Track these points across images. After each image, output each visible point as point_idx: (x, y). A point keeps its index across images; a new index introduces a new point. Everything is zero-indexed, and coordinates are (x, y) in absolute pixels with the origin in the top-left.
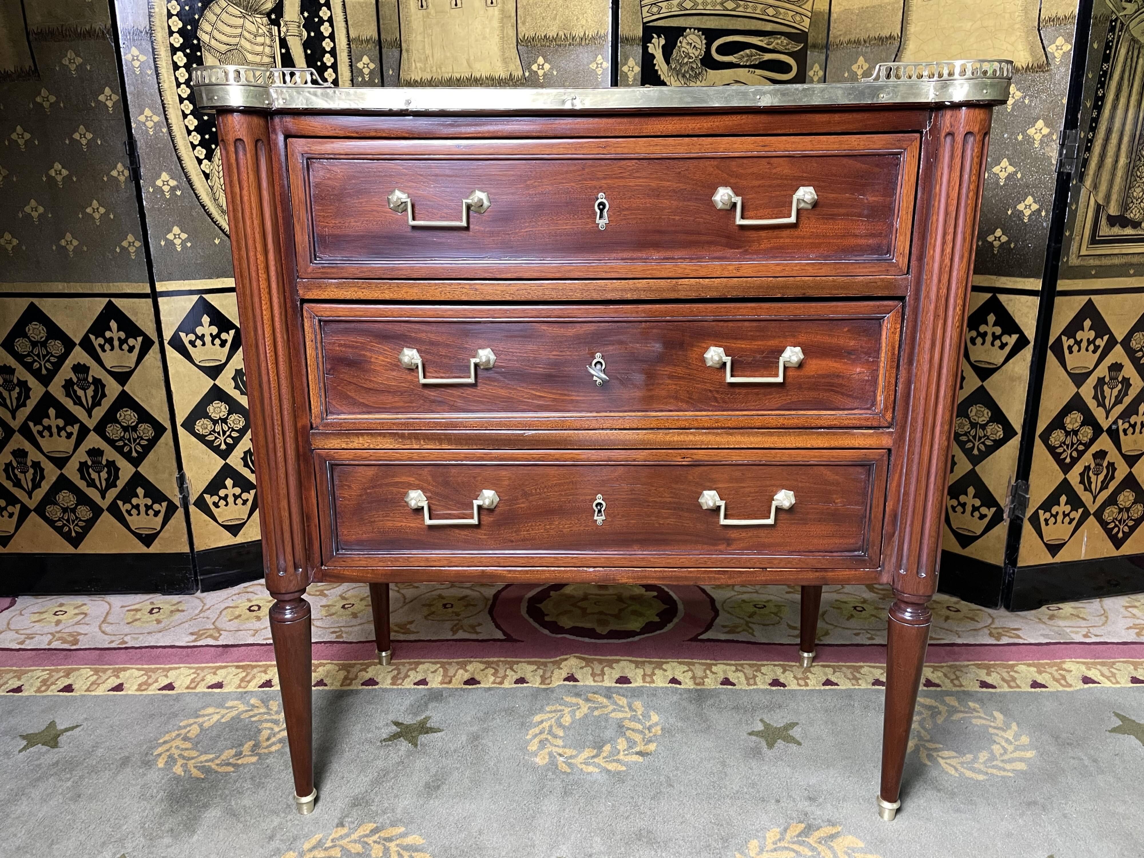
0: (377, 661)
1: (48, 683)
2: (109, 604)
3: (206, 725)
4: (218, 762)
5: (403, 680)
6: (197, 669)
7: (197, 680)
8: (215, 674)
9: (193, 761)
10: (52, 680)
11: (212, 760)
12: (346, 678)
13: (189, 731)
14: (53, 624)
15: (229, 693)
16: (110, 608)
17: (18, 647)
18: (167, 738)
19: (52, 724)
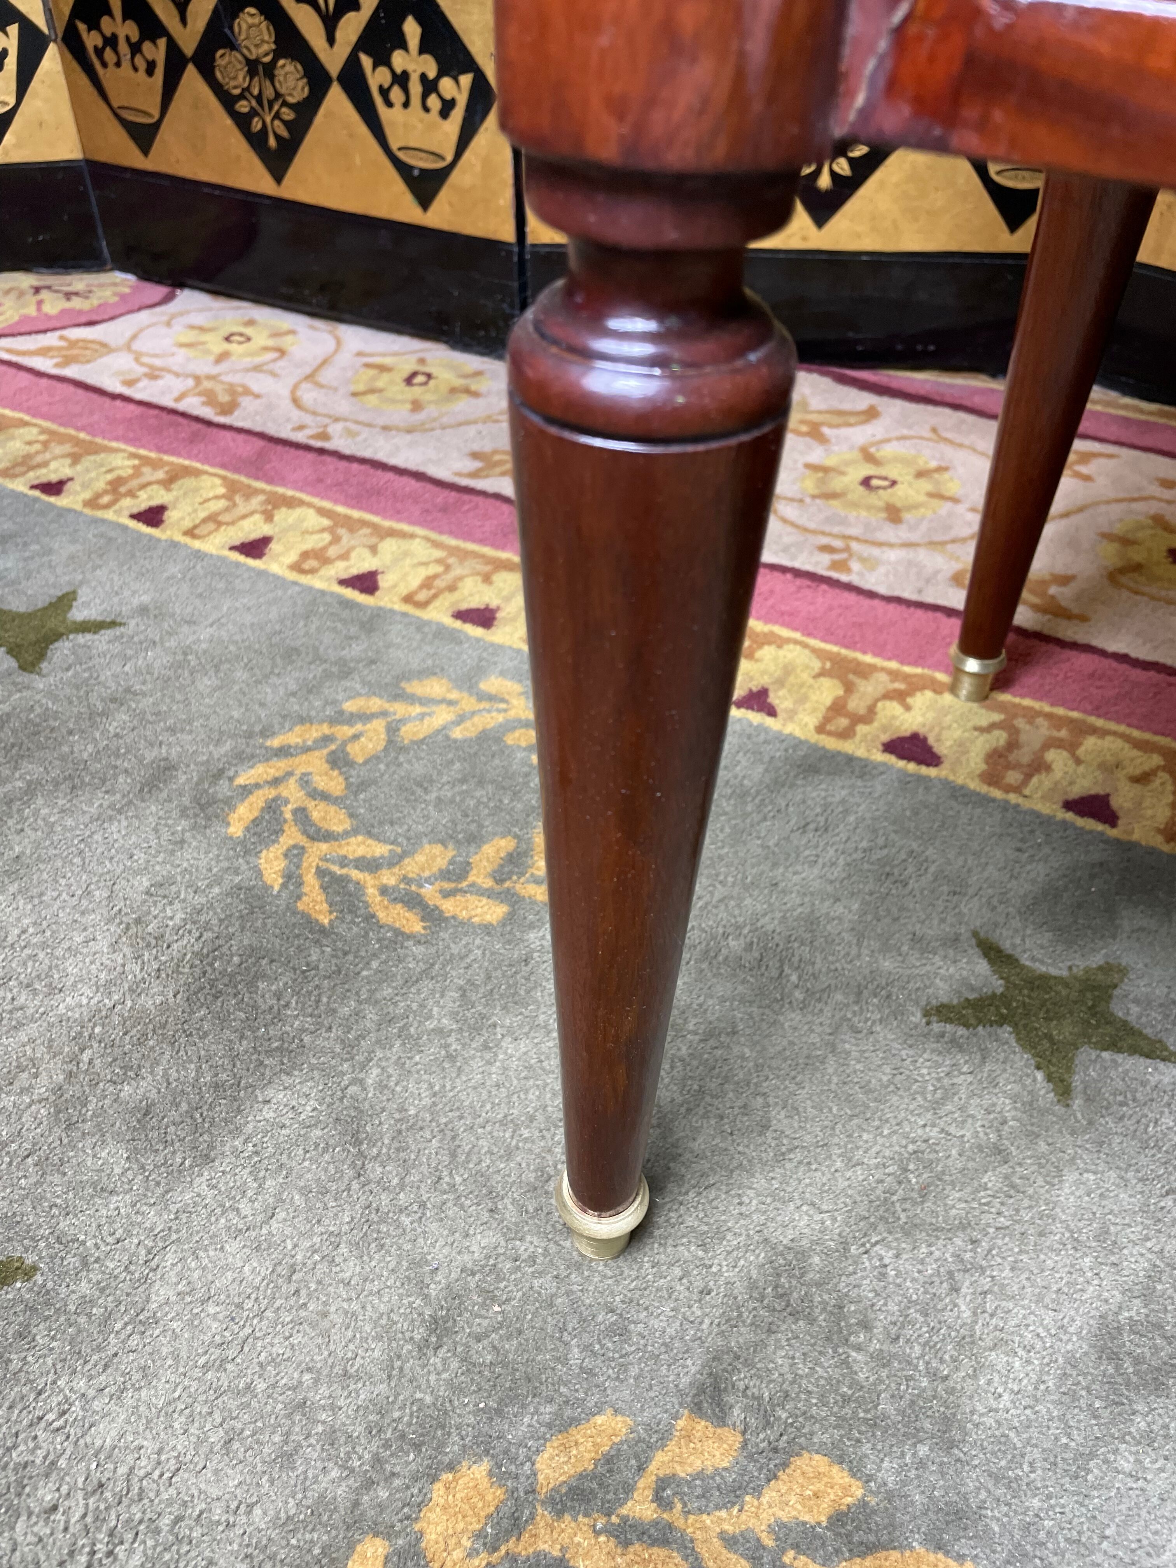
0: (942, 677)
1: (123, 490)
2: (339, 342)
3: (409, 732)
4: (389, 878)
5: (1028, 777)
6: (454, 551)
7: (439, 583)
8: (487, 579)
9: (324, 847)
10: (134, 483)
11: (371, 865)
12: (837, 708)
13: (356, 737)
14: (212, 358)
15: (501, 647)
16: (336, 351)
17: (119, 389)
18: (293, 737)
19: (66, 600)
